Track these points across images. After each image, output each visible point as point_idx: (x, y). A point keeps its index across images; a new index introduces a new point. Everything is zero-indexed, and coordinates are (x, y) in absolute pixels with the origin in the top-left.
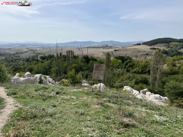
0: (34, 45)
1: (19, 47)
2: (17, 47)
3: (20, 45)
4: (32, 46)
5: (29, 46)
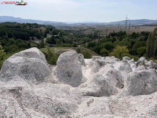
0: (92, 24)
1: (81, 25)
2: (79, 25)
3: (81, 24)
4: (90, 25)
5: (88, 25)
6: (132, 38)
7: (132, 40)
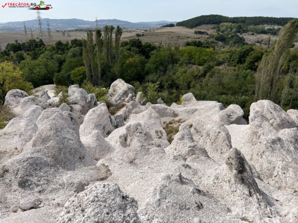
6: (57, 53)
7: (59, 56)
